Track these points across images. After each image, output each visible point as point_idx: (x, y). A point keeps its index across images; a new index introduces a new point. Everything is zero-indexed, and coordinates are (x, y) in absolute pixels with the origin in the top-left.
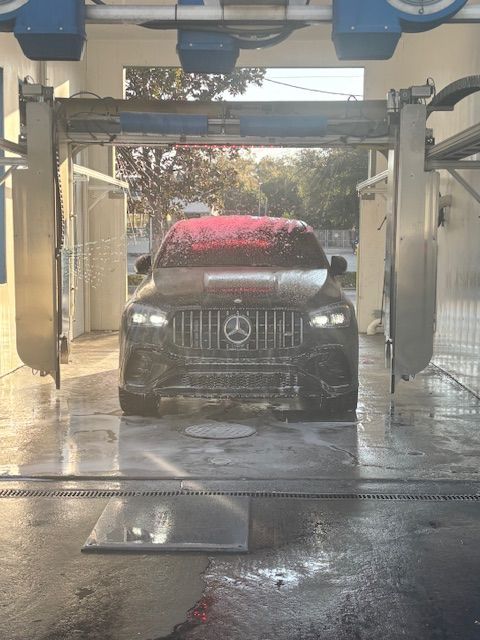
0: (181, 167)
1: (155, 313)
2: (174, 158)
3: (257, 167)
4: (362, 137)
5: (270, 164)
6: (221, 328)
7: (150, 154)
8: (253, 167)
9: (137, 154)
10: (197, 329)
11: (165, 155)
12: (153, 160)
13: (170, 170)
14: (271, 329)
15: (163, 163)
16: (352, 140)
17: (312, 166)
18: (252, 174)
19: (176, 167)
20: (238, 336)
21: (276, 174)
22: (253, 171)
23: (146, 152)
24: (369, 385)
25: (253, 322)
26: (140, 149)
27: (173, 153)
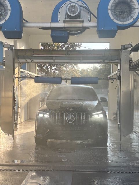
0: (57, 71)
1: (45, 114)
2: (55, 69)
3: (80, 71)
4: (110, 60)
5: (84, 71)
6: (66, 118)
7: (48, 68)
8: (79, 71)
9: (45, 68)
10: (58, 119)
11: (53, 68)
12: (49, 69)
13: (54, 72)
14: (80, 118)
15: (52, 70)
16: (106, 61)
17: (96, 71)
18: (79, 73)
19: (56, 71)
20: (70, 121)
21: (85, 73)
22: (79, 72)
23: (47, 67)
24: (111, 136)
25: (75, 116)
26: (46, 66)
27: (55, 67)
